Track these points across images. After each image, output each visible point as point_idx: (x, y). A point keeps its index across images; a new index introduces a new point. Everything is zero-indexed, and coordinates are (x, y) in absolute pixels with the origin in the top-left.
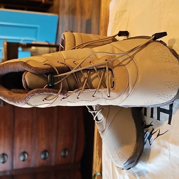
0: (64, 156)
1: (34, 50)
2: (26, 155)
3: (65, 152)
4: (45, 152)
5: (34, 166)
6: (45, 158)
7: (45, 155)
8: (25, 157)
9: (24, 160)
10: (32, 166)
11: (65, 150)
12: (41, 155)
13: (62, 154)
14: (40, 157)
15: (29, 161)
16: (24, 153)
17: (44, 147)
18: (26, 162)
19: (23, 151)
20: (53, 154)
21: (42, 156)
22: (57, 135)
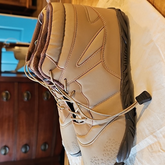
0: (45, 150)
1: (17, 50)
2: (7, 149)
3: (45, 146)
4: (25, 146)
5: (15, 160)
6: (26, 152)
7: (26, 148)
8: (6, 150)
9: (5, 154)
10: (13, 160)
11: (45, 144)
12: (21, 148)
13: (43, 147)
14: (21, 150)
15: (10, 155)
16: (5, 147)
17: (25, 141)
18: (7, 156)
19: (4, 145)
20: (34, 148)
21: (23, 150)
22: (38, 130)
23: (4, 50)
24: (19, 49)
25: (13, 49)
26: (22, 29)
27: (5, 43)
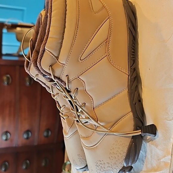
0: (47, 136)
1: (19, 31)
2: (9, 134)
3: (48, 132)
4: (27, 132)
5: (17, 146)
6: (28, 138)
7: (28, 135)
8: (7, 136)
9: (6, 140)
11: (48, 130)
12: (23, 134)
13: (45, 134)
14: (23, 136)
15: (12, 141)
16: (6, 132)
17: (27, 127)
18: (8, 142)
19: (5, 130)
20: (36, 134)
21: (25, 136)
22: (40, 116)
23: (5, 31)
24: (22, 31)
25: (15, 30)
26: (25, 8)
27: (6, 23)
